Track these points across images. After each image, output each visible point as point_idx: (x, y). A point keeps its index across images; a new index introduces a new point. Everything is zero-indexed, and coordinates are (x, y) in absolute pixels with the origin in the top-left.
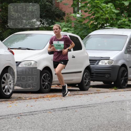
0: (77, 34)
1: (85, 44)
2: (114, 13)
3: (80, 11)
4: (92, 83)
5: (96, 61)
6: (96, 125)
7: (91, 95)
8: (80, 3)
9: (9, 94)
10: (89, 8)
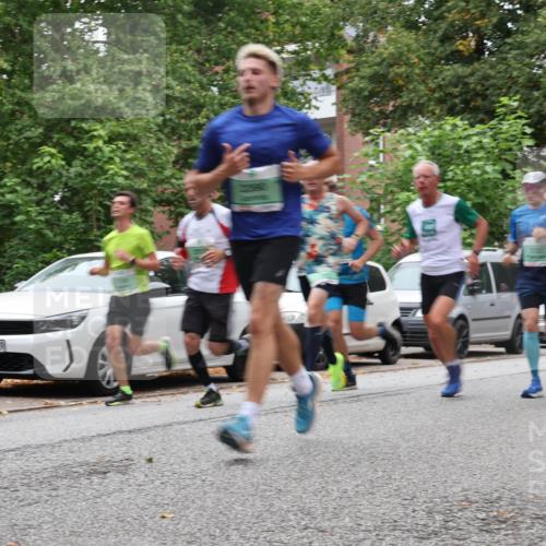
0: (378, 261)
1: (392, 279)
3: (382, 220)
4: (404, 350)
5: (411, 309)
6: (413, 428)
8: (382, 207)
10: (399, 215)
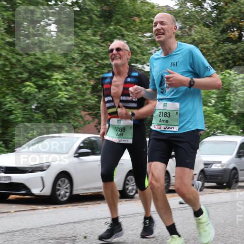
2: (223, 121)
5: (209, 164)
7: (205, 195)
9: (132, 194)
